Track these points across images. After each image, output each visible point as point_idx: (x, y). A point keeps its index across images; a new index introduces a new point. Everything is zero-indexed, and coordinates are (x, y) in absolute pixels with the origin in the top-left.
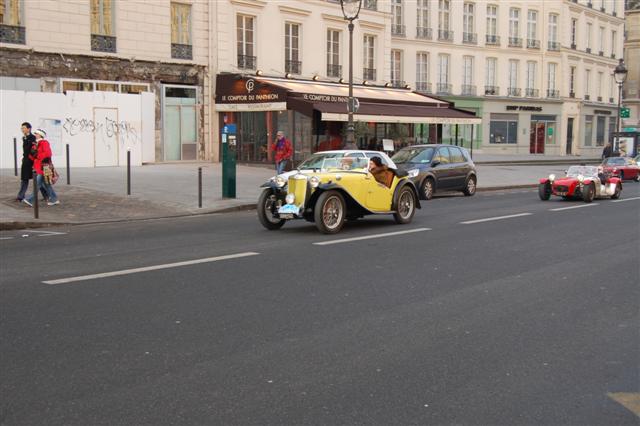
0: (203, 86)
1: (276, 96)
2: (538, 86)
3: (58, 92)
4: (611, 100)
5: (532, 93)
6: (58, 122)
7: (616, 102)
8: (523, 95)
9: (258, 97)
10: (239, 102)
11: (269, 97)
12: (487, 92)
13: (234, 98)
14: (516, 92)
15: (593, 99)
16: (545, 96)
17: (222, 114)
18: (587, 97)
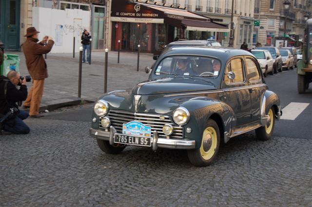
0: (107, 6)
1: (156, 15)
2: (220, 7)
3: (58, 9)
4: (250, 15)
5: (218, 11)
6: (62, 26)
7: (252, 16)
8: (214, 12)
9: (144, 15)
10: (128, 16)
11: (151, 15)
12: (197, 9)
13: (125, 14)
14: (210, 10)
15: (243, 15)
16: (224, 13)
17: (114, 23)
18: (241, 13)
